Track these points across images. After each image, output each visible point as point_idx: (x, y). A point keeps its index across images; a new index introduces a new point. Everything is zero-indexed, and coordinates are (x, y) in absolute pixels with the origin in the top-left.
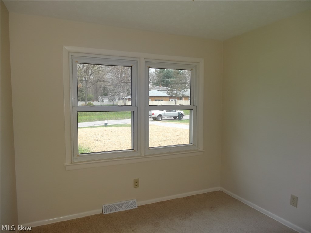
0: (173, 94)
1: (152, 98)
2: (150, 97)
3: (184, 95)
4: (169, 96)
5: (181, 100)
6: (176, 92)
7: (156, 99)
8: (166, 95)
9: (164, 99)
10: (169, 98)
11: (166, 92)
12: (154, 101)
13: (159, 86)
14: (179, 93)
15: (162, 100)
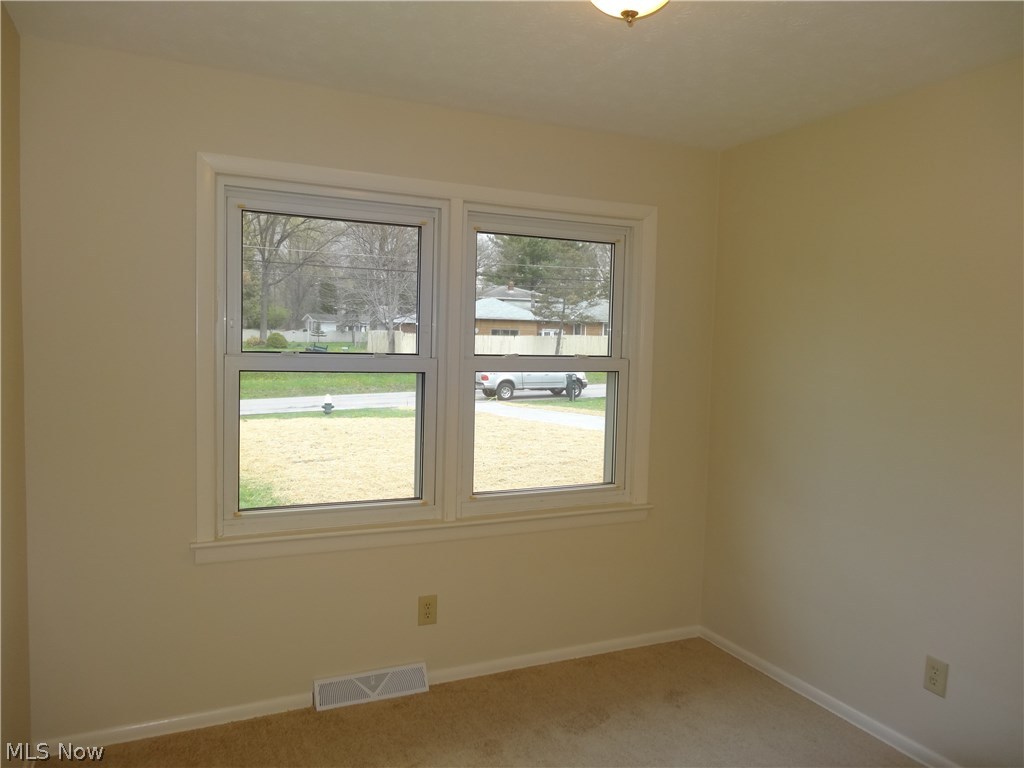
0: (553, 314)
1: (485, 325)
2: (482, 320)
3: (589, 317)
4: (538, 318)
5: (576, 334)
6: (561, 306)
7: (497, 327)
8: (530, 316)
9: (520, 328)
10: (538, 326)
11: (529, 305)
12: (487, 334)
14: (572, 309)
15: (514, 333)
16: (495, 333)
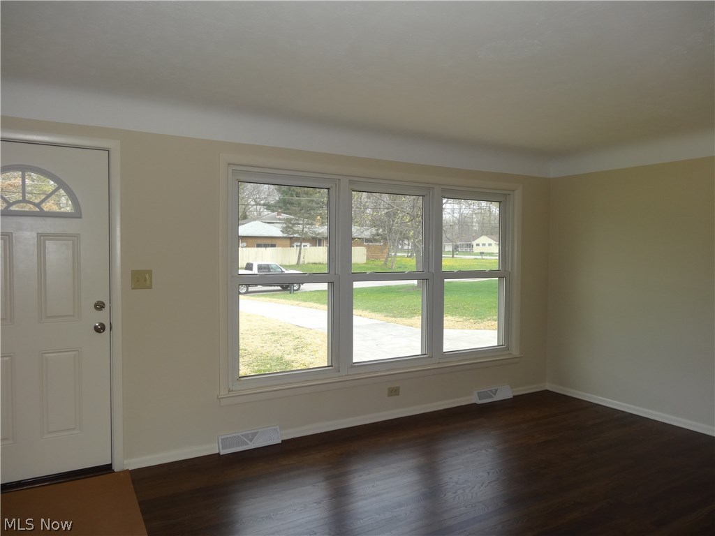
0: (295, 232)
1: (250, 240)
2: (244, 237)
3: (319, 234)
4: (285, 235)
6: (301, 226)
7: (259, 242)
8: (280, 234)
9: (278, 242)
10: (291, 241)
11: (280, 225)
12: (253, 246)
13: (275, 213)
14: (309, 228)
15: (273, 246)
16: (259, 246)
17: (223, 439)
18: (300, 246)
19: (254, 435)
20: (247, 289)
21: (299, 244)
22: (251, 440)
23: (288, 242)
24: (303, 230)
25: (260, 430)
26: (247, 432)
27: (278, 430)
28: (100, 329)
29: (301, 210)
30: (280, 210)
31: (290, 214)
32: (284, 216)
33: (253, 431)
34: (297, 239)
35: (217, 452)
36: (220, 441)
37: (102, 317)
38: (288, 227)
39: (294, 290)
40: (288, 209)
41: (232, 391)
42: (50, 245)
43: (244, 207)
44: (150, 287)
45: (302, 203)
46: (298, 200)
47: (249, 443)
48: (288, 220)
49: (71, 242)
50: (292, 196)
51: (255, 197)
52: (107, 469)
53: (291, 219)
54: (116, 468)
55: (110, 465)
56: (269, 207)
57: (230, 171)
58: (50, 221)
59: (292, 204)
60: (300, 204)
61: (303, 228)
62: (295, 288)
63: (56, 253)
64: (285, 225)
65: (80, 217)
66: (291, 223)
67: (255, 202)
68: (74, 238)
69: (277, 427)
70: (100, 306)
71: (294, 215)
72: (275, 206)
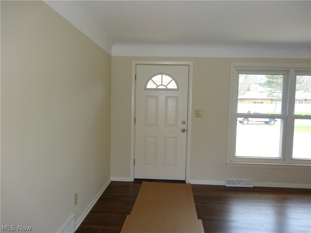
0: (274, 96)
1: (250, 101)
4: (269, 98)
7: (255, 101)
13: (264, 88)
16: (255, 103)
17: (227, 180)
18: (276, 103)
19: (241, 181)
20: (248, 122)
21: (276, 102)
22: (239, 183)
23: (270, 101)
24: (278, 96)
25: (244, 180)
26: (238, 180)
27: (252, 181)
28: (183, 131)
29: (277, 86)
30: (266, 86)
31: (272, 88)
32: (269, 89)
33: (241, 180)
34: (275, 100)
35: (225, 185)
36: (226, 181)
37: (184, 127)
38: (270, 94)
39: (271, 124)
40: (271, 85)
41: (232, 161)
42: (169, 100)
43: (248, 85)
44: (202, 117)
45: (279, 82)
46: (276, 81)
47: (238, 184)
48: (271, 91)
49: (175, 99)
50: (273, 79)
51: (254, 80)
52: (184, 182)
53: (272, 91)
54: (187, 182)
55: (185, 181)
56: (261, 84)
57: (236, 70)
58: (169, 92)
59: (273, 83)
60: (277, 83)
61: (278, 95)
62: (272, 123)
63: (171, 103)
64: (269, 93)
65: (179, 90)
66: (272, 92)
67: (254, 82)
68: (177, 97)
69: (252, 180)
70: (183, 123)
71: (274, 88)
72: (264, 84)
